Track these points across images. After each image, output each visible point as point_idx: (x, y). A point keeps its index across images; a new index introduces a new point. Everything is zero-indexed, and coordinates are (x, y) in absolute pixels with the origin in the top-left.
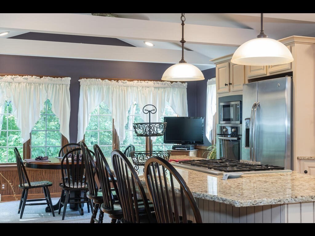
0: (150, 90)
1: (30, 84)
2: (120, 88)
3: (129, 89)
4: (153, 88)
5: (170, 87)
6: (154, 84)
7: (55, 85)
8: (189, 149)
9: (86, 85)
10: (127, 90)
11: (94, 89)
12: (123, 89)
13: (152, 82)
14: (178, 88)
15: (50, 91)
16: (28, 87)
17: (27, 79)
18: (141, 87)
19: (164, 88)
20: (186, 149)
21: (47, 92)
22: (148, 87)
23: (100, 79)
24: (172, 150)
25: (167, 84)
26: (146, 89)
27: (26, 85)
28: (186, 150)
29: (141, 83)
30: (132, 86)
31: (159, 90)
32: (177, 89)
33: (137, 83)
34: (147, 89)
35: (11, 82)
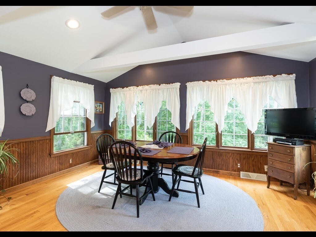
0: (249, 85)
1: (153, 90)
2: (219, 86)
3: (227, 86)
4: (253, 83)
5: (273, 81)
6: (254, 79)
7: (168, 89)
8: (295, 145)
9: (191, 87)
10: (225, 87)
11: (196, 89)
12: (221, 87)
13: (252, 77)
14: (283, 80)
15: (165, 94)
16: (151, 92)
17: (151, 87)
18: (239, 83)
19: (266, 82)
20: (291, 144)
21: (163, 94)
22: (247, 83)
23: (201, 81)
24: (273, 143)
25: (268, 78)
26: (244, 85)
27: (150, 91)
28: (289, 145)
29: (239, 80)
30: (230, 84)
31: (259, 84)
32: (281, 82)
33: (235, 80)
34: (246, 85)
35: (142, 90)
